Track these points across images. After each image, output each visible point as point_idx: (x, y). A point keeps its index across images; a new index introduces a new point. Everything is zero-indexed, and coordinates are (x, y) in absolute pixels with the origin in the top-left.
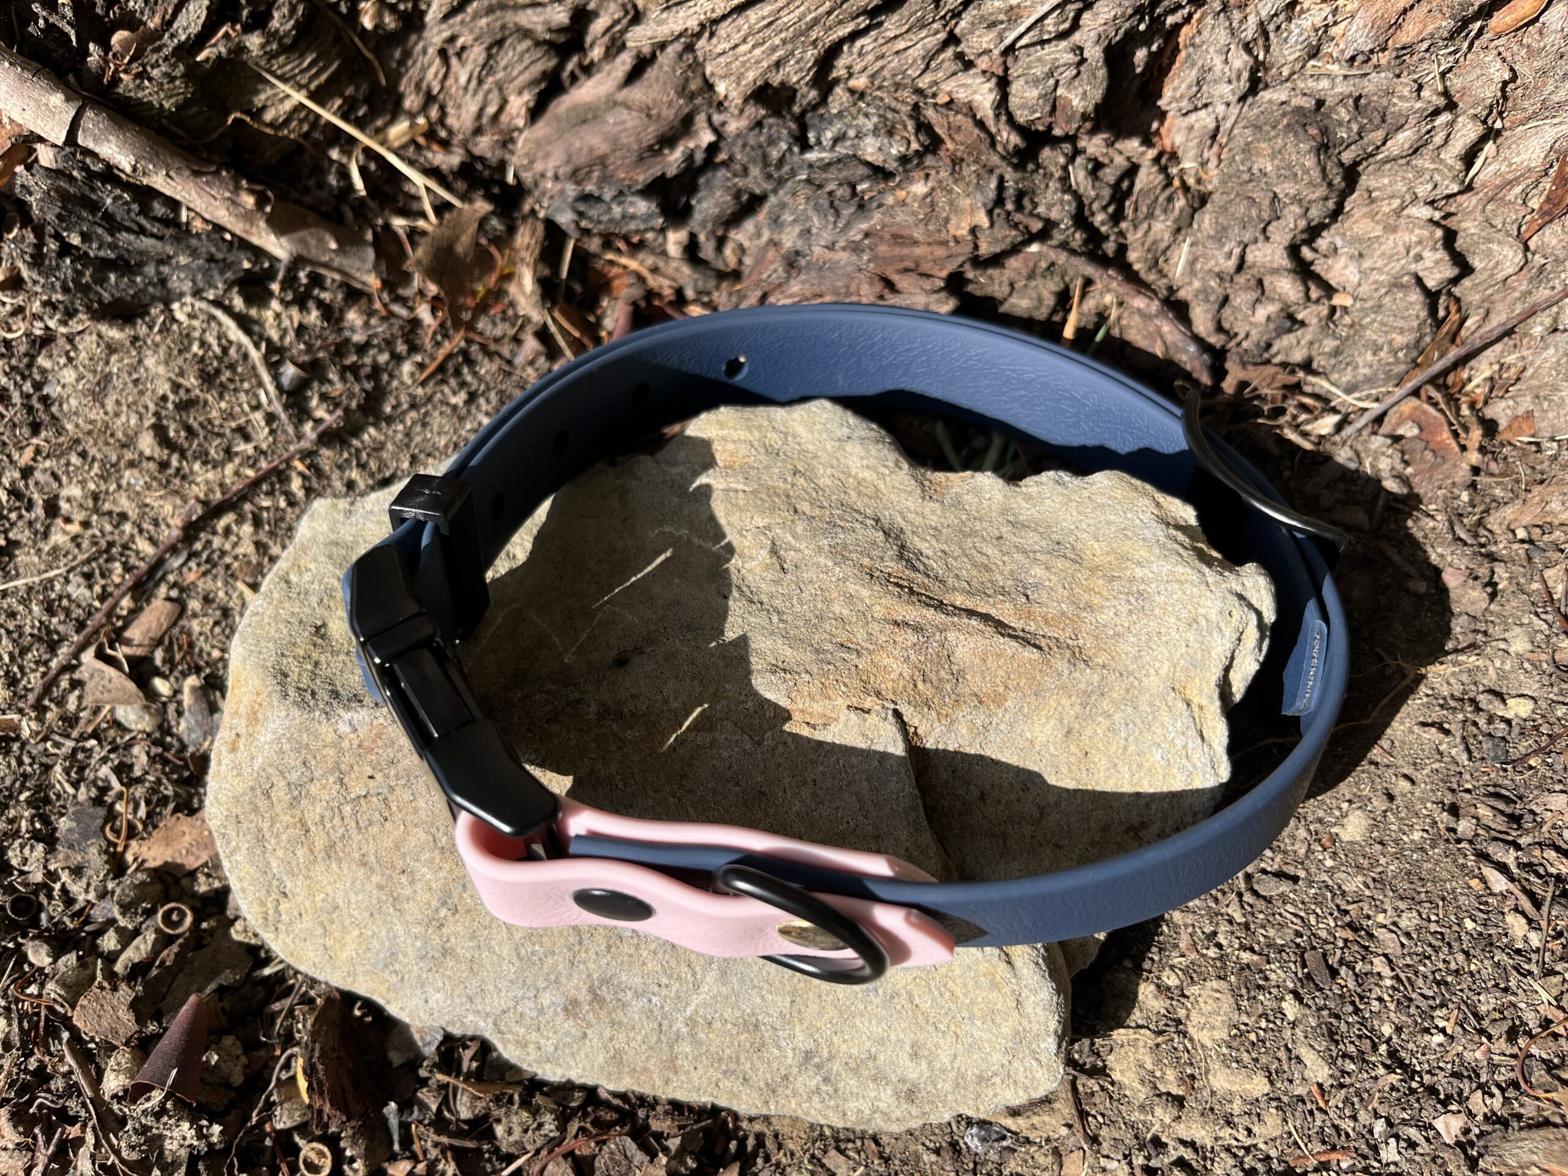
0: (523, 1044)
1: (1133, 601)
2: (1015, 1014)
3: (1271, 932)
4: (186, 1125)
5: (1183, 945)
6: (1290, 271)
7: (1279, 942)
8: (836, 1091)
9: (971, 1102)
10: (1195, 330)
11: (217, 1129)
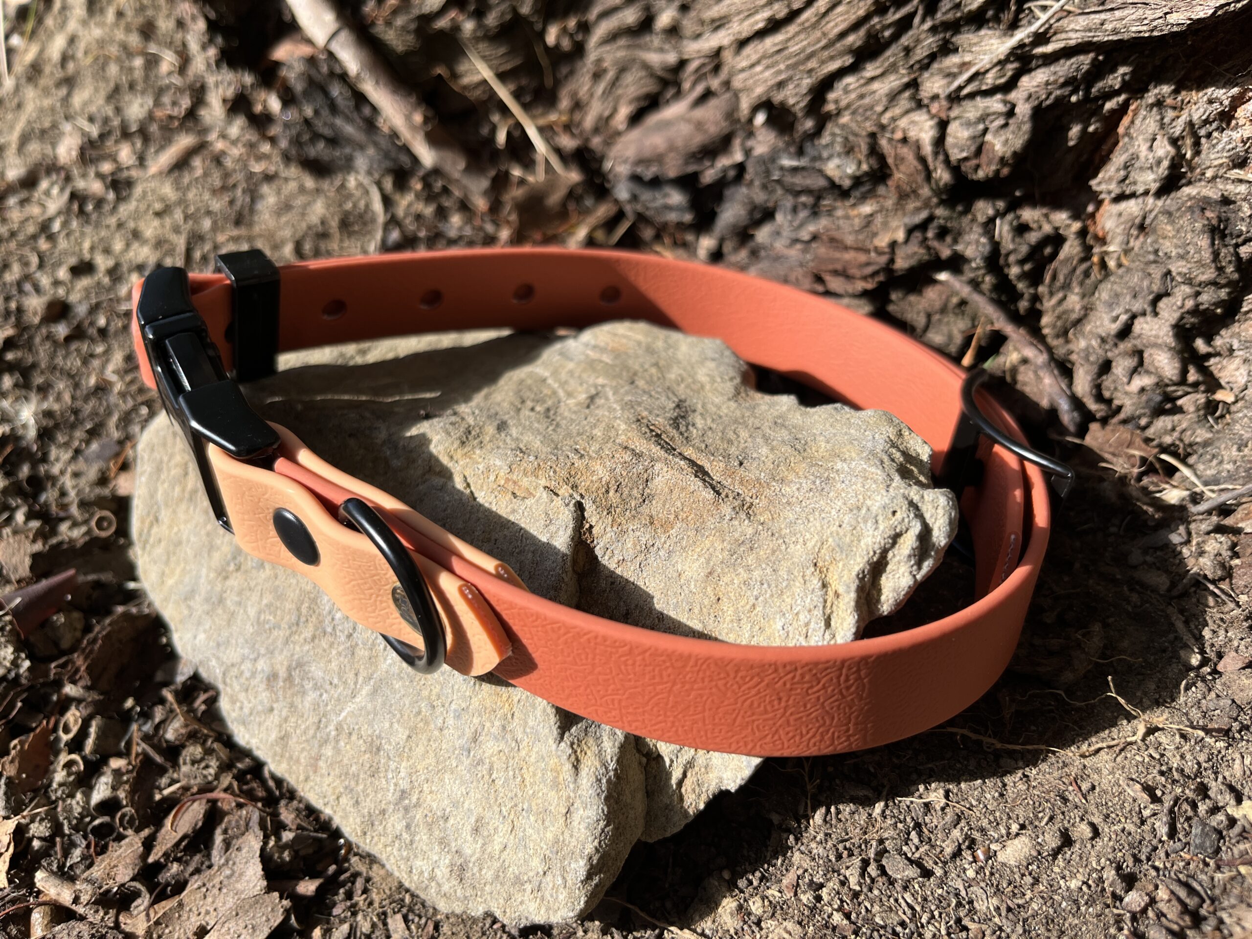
0: (233, 701)
1: (818, 482)
2: (562, 821)
3: (876, 908)
4: (10, 649)
5: (785, 882)
6: (1170, 349)
7: (878, 920)
8: (412, 842)
9: (501, 901)
10: (1074, 389)
11: (27, 664)
